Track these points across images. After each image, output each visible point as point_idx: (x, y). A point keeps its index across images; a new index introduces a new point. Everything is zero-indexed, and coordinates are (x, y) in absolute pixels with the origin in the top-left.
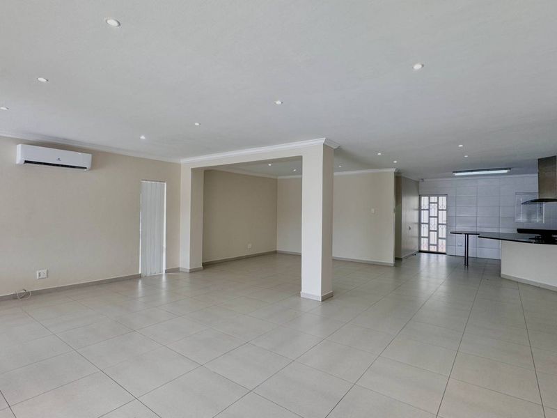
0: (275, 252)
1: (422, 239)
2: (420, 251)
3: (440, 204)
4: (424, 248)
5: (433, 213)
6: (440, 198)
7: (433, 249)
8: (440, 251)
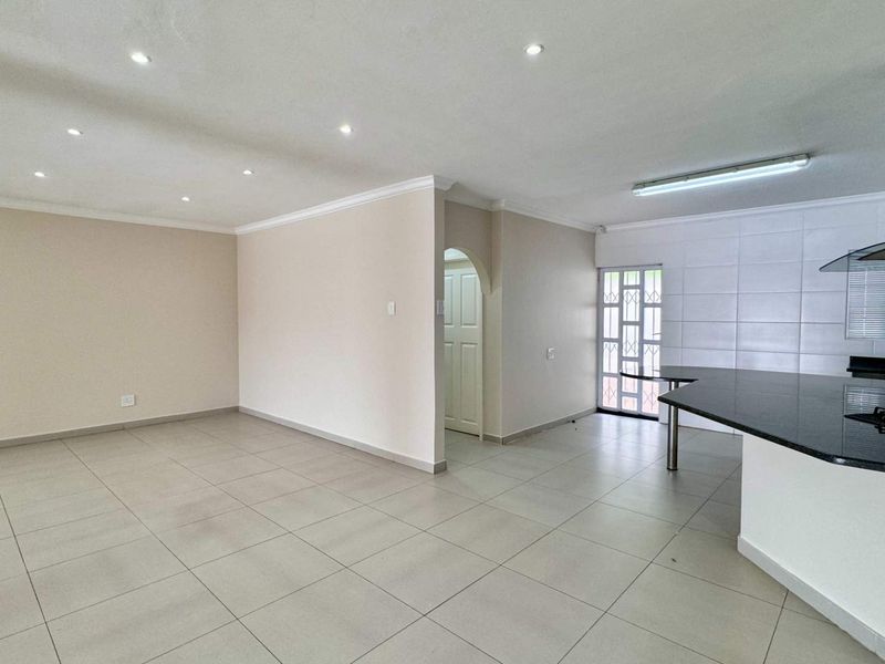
0: (236, 410)
1: (605, 378)
2: (600, 410)
3: (648, 289)
4: (610, 402)
5: (631, 313)
6: (649, 274)
7: (630, 405)
8: (646, 410)
